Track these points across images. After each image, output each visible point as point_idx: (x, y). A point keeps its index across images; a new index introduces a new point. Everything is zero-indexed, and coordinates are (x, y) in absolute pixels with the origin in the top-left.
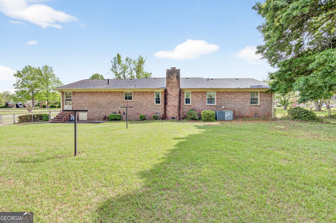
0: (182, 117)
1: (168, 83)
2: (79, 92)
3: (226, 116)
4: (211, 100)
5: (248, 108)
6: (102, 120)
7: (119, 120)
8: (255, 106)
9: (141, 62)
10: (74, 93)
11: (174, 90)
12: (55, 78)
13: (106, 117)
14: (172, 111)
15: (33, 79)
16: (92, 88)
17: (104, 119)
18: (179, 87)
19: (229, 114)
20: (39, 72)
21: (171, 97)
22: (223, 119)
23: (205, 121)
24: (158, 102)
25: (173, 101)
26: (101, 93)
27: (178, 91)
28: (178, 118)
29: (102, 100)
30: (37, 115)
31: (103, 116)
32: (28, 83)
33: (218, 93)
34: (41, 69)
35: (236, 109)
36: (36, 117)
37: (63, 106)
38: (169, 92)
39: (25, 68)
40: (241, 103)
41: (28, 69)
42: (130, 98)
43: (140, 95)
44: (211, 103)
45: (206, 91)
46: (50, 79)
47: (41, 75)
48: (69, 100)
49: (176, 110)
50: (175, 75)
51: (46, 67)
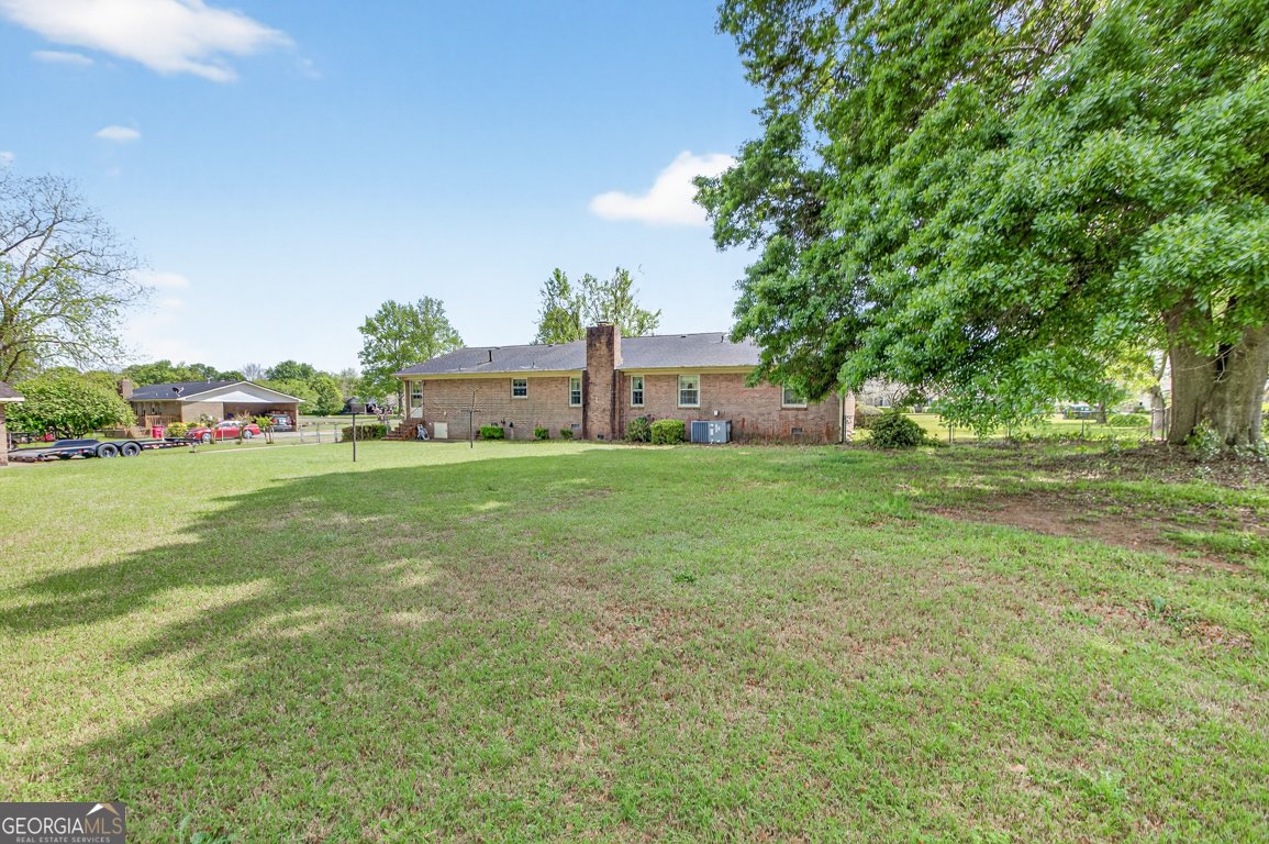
0: (617, 434)
1: (590, 358)
2: (433, 381)
3: (711, 432)
4: (690, 396)
5: (775, 416)
7: (498, 438)
8: (793, 409)
9: (624, 282)
10: (425, 383)
11: (603, 372)
12: (448, 330)
13: (479, 432)
14: (598, 421)
15: (398, 336)
16: (455, 373)
17: (476, 437)
18: (613, 365)
19: (718, 428)
20: (411, 315)
21: (596, 388)
22: (702, 440)
23: (655, 443)
24: (576, 400)
25: (600, 399)
26: (470, 381)
27: (609, 377)
28: (610, 436)
29: (473, 396)
30: (370, 428)
32: (389, 349)
33: (705, 377)
34: (415, 308)
35: (746, 417)
36: (367, 430)
37: (408, 409)
38: (592, 379)
39: (381, 309)
40: (759, 401)
41: (389, 311)
42: (523, 392)
43: (541, 385)
44: (690, 401)
45: (677, 373)
46: (436, 335)
47: (417, 325)
48: (417, 397)
49: (607, 419)
50: (604, 339)
51: (428, 302)
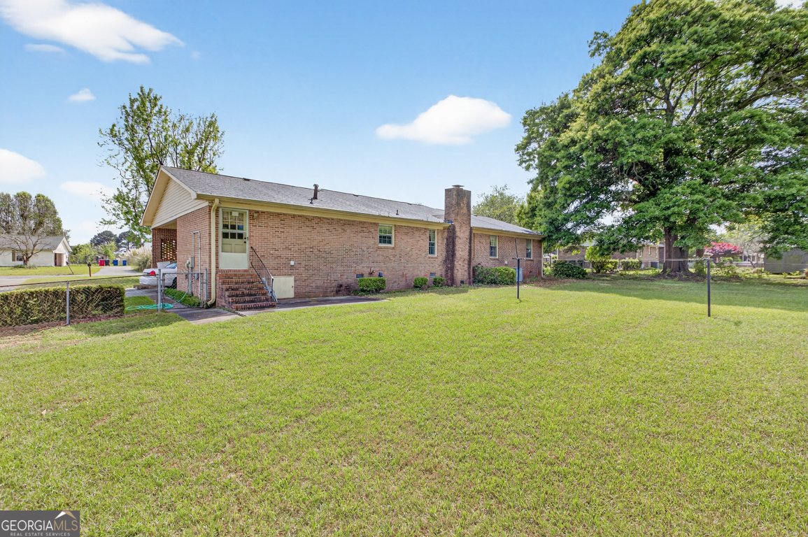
1: (457, 214)
5: (524, 264)
6: (332, 294)
8: (529, 260)
13: (341, 286)
14: (461, 269)
17: (338, 292)
18: (470, 223)
21: (460, 241)
24: (431, 250)
25: (462, 250)
26: (331, 221)
27: (468, 232)
28: (468, 282)
29: (335, 241)
31: (335, 284)
33: (500, 238)
37: (217, 254)
38: (458, 233)
42: (389, 240)
43: (406, 234)
45: (490, 233)
48: (233, 236)
49: (466, 267)
